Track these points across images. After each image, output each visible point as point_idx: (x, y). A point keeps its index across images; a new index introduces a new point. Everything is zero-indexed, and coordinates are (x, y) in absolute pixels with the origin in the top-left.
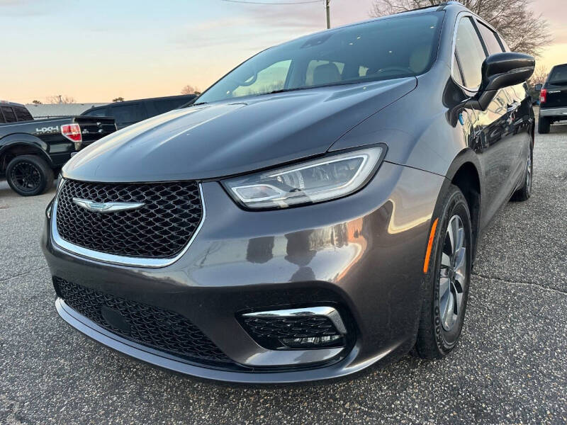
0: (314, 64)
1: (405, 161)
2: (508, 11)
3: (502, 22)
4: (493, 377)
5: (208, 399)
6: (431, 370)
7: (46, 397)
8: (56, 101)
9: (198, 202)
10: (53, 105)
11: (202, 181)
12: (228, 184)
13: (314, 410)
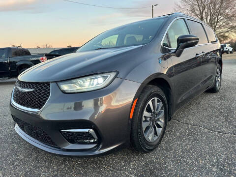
0: (128, 36)
1: (125, 77)
2: (233, 10)
3: (230, 14)
4: (164, 161)
5: (59, 162)
6: (142, 157)
7: (6, 157)
8: (45, 47)
9: (50, 89)
10: (44, 48)
11: (52, 82)
12: (59, 83)
13: (93, 168)
